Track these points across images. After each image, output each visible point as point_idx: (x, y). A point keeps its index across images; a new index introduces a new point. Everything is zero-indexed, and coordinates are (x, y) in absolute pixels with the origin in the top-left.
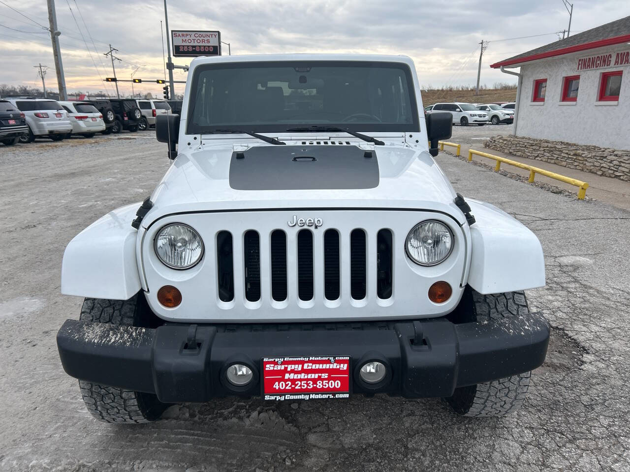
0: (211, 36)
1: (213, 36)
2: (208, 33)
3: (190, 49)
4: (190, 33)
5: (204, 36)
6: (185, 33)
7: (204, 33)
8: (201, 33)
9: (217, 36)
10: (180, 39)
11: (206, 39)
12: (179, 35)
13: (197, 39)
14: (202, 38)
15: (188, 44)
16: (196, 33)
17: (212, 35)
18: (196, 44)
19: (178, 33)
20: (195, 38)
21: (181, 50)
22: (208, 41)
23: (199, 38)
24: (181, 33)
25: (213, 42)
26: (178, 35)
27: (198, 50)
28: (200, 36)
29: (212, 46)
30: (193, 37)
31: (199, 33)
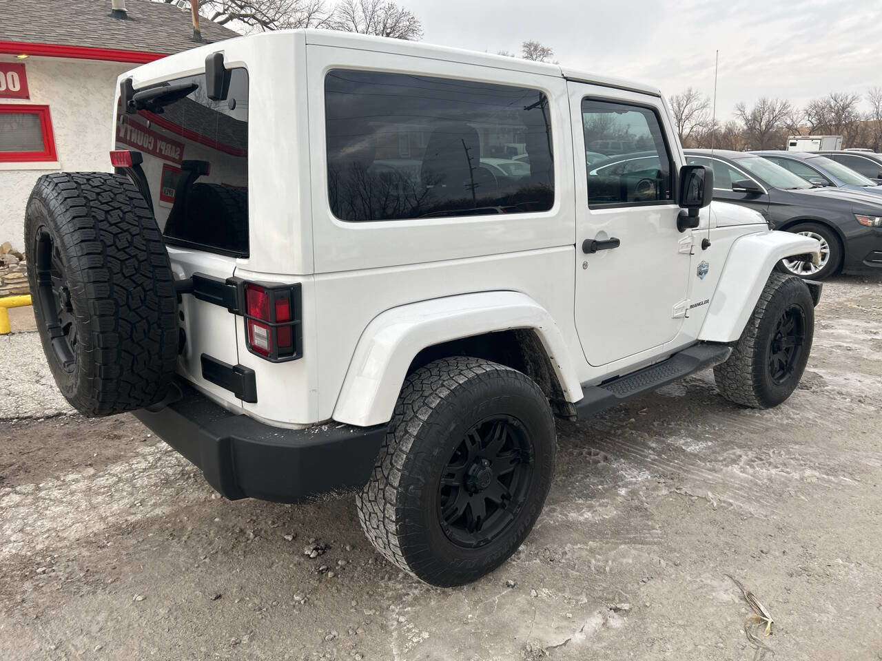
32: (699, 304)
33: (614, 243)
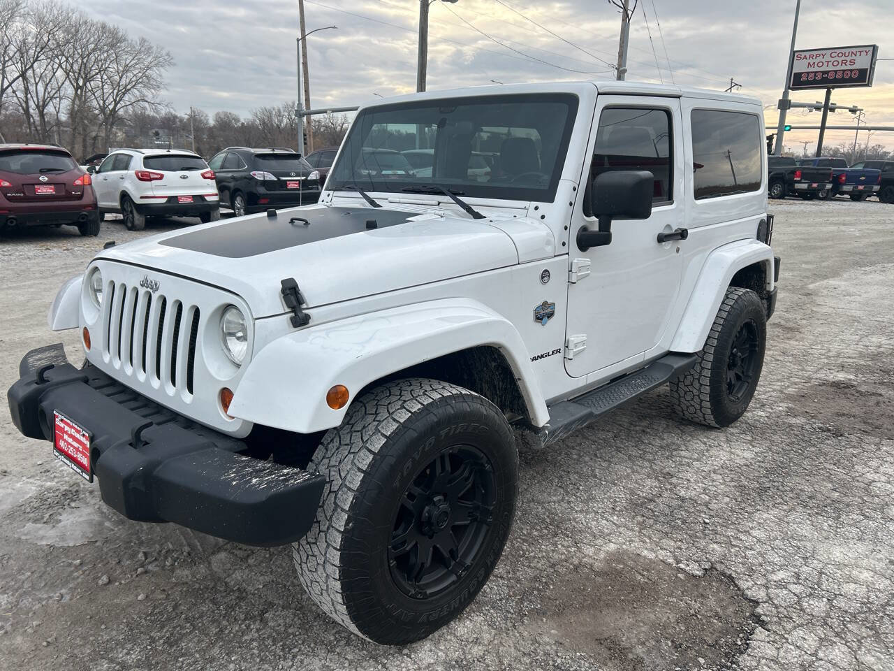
0: (858, 54)
1: (864, 54)
2: (854, 50)
3: (819, 77)
4: (824, 52)
5: (847, 54)
6: (814, 53)
7: (847, 51)
8: (843, 51)
9: (870, 54)
10: (806, 62)
11: (849, 59)
12: (805, 57)
13: (833, 60)
14: (843, 58)
15: (816, 69)
16: (833, 51)
17: (861, 52)
18: (831, 68)
19: (803, 54)
20: (830, 59)
21: (803, 79)
22: (852, 62)
23: (837, 58)
24: (808, 54)
25: (862, 62)
26: (802, 57)
27: (831, 77)
28: (840, 55)
29: (857, 70)
30: (827, 58)
31: (838, 51)
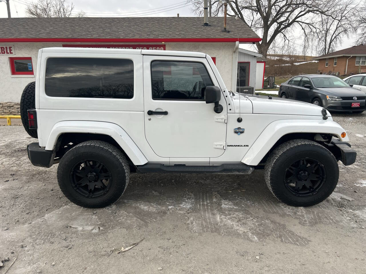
32: (238, 146)
33: (166, 113)
